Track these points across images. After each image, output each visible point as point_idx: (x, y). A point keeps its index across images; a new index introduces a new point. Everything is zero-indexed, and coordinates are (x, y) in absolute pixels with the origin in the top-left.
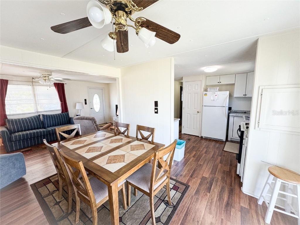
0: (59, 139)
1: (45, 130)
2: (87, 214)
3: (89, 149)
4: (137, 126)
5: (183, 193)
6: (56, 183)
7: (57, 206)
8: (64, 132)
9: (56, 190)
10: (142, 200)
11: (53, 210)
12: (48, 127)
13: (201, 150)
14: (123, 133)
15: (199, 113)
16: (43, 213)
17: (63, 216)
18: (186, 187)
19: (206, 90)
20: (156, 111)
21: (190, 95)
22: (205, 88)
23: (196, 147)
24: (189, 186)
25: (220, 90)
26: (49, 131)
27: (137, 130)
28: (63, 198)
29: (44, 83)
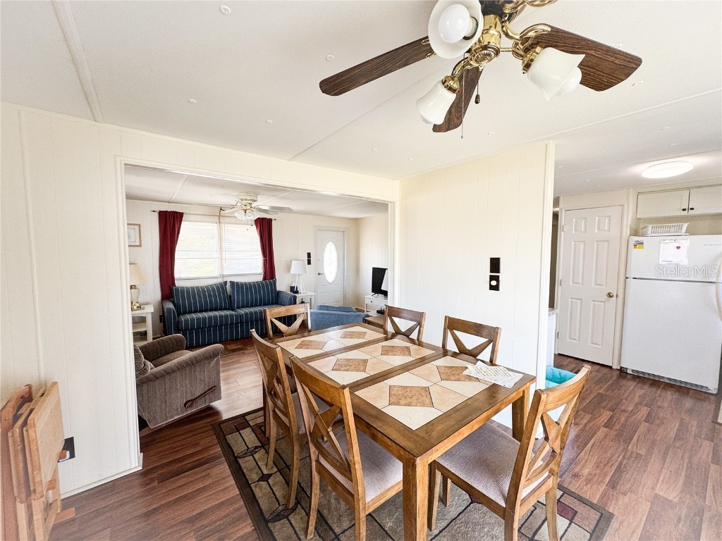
0: (271, 332)
1: (234, 313)
2: (330, 522)
3: (338, 363)
4: (445, 320)
5: (595, 534)
6: (261, 431)
7: (264, 484)
8: (280, 319)
9: (259, 447)
10: (467, 523)
11: (257, 491)
12: (238, 308)
13: (630, 409)
14: (407, 335)
15: (614, 298)
16: (238, 492)
17: (278, 511)
18: (601, 517)
19: (635, 233)
20: (494, 283)
21: (582, 245)
22: (634, 227)
23: (607, 396)
24: (611, 516)
25: (691, 232)
26: (241, 316)
27: (445, 329)
28: (275, 470)
29: (244, 218)
